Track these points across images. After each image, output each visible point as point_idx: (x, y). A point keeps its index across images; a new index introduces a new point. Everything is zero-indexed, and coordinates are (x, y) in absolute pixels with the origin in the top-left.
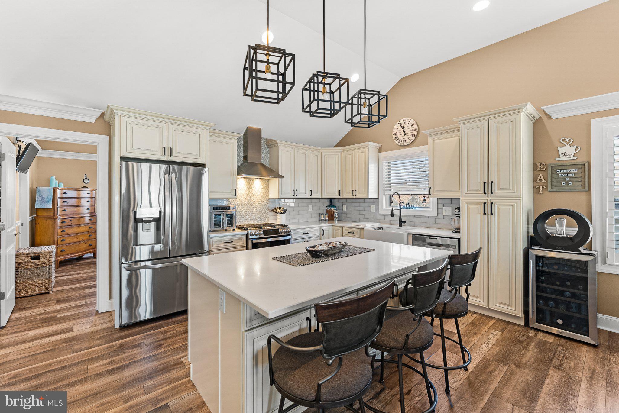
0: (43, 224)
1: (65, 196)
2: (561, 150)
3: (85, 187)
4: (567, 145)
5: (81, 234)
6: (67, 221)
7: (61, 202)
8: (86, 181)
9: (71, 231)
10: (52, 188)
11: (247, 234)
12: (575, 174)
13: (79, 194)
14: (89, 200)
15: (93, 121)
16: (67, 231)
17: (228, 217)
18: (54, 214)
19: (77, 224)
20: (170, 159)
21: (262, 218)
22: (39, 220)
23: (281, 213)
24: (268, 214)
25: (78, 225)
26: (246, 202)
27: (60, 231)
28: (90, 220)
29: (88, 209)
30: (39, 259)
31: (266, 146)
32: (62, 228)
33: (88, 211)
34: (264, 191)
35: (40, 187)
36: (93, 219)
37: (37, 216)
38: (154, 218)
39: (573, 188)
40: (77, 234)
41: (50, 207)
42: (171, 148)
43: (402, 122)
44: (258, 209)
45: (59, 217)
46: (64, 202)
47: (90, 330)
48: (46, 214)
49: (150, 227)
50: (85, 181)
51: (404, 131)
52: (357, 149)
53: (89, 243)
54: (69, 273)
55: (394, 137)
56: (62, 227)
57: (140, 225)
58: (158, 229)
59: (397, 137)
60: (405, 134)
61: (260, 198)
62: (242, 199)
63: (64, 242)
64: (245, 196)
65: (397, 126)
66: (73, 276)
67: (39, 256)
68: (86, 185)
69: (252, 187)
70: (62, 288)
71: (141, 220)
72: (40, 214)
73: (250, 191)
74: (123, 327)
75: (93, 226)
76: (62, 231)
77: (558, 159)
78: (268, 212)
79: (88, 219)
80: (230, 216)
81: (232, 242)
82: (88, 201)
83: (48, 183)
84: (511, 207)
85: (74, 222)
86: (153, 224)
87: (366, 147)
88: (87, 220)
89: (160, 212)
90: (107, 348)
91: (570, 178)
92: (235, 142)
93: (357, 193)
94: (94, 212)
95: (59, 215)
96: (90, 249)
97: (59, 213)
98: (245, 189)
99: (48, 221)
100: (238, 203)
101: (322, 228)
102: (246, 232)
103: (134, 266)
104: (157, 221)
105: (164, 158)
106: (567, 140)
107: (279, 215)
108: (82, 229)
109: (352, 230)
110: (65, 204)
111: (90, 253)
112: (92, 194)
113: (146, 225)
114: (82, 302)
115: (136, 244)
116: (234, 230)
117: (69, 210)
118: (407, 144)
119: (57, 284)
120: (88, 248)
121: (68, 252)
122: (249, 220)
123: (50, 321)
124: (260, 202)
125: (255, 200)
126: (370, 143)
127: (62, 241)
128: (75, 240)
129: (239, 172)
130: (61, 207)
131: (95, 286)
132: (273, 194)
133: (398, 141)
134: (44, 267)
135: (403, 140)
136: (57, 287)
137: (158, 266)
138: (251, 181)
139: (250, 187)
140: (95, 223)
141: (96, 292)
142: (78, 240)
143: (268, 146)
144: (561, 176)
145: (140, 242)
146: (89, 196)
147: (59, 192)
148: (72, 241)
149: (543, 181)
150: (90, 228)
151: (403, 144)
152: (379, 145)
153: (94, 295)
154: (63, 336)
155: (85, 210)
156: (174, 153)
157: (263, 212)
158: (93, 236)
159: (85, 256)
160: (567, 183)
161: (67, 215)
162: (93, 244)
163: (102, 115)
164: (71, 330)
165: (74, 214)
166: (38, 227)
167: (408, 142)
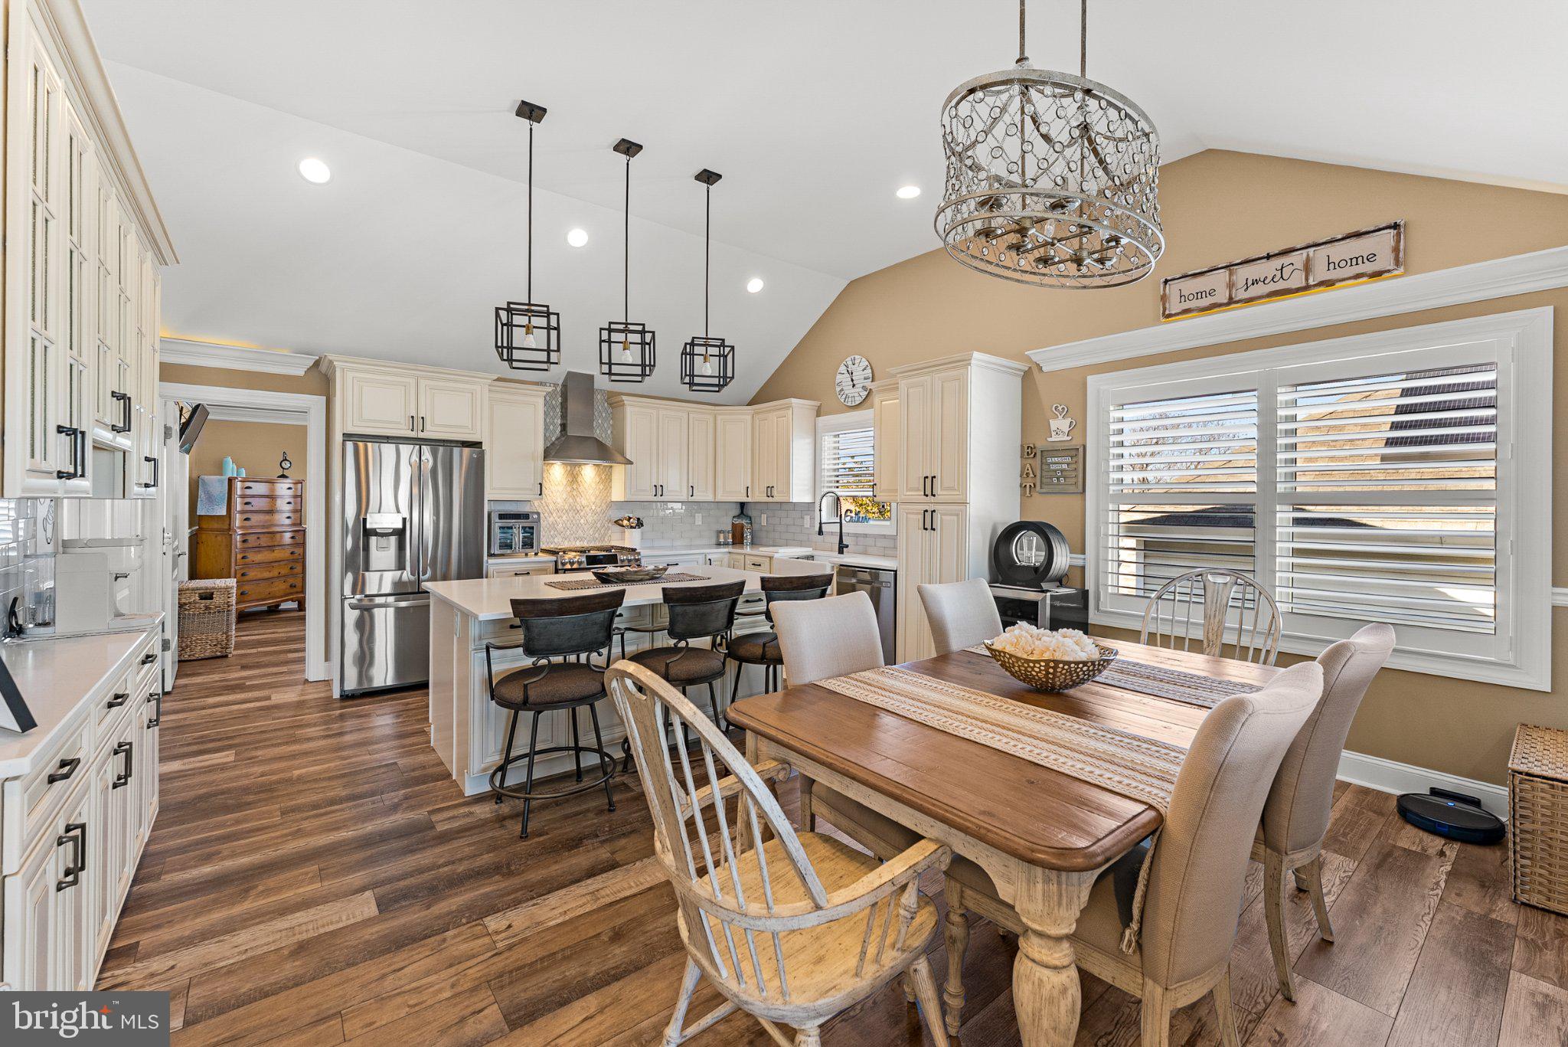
0: (211, 543)
1: (248, 492)
2: (1054, 424)
3: (283, 476)
4: (1060, 417)
5: (276, 564)
6: (251, 538)
7: (241, 503)
8: (286, 465)
9: (259, 557)
10: (225, 478)
11: (556, 562)
12: (1068, 464)
13: (273, 490)
14: (291, 500)
15: (302, 373)
16: (252, 557)
17: (525, 532)
18: (230, 525)
19: (270, 544)
20: (421, 435)
21: (597, 535)
22: (204, 536)
23: (632, 527)
24: (608, 529)
25: (271, 548)
26: (566, 507)
27: (239, 556)
28: (292, 538)
29: (289, 518)
30: (212, 598)
31: (606, 404)
32: (244, 552)
33: (288, 522)
34: (602, 487)
35: (206, 477)
36: (299, 539)
37: (201, 528)
38: (394, 529)
39: (1066, 487)
40: (269, 564)
41: (224, 512)
42: (423, 418)
43: (850, 363)
44: (590, 520)
45: (238, 530)
46: (246, 503)
47: (296, 699)
48: (215, 525)
49: (389, 544)
50: (283, 465)
51: (852, 380)
52: (774, 410)
53: (291, 581)
54: (256, 632)
55: (838, 389)
56: (244, 550)
57: (373, 540)
58: (401, 547)
59: (842, 390)
60: (854, 386)
61: (593, 500)
62: (559, 500)
63: (245, 578)
64: (564, 496)
65: (843, 369)
66: (265, 636)
67: (213, 594)
68: (286, 473)
69: (579, 479)
70: (249, 651)
71: (374, 532)
72: (205, 525)
73: (575, 486)
74: (347, 697)
75: (298, 551)
76: (243, 558)
77: (1049, 439)
78: (610, 525)
79: (288, 535)
80: (529, 530)
81: (528, 573)
82: (289, 503)
83: (219, 468)
84: (955, 518)
85: (264, 541)
86: (393, 539)
87: (788, 408)
88: (287, 538)
89: (404, 520)
90: (322, 717)
91: (1062, 471)
92: (541, 401)
93: (775, 493)
94: (301, 524)
95: (239, 528)
96: (291, 594)
97: (238, 524)
98: (565, 482)
99: (219, 538)
100: (551, 507)
101: (708, 557)
102: (554, 558)
103: (366, 602)
104: (400, 533)
105: (413, 434)
106: (1060, 408)
107: (628, 531)
108: (277, 554)
109: (757, 560)
110: (248, 508)
111: (292, 600)
112: (296, 489)
113: (383, 541)
114: (284, 669)
115: (367, 569)
116: (536, 554)
117: (256, 519)
118: (857, 403)
119: (238, 646)
120: (288, 591)
121: (254, 597)
122: (572, 539)
123: (236, 688)
124: (593, 508)
125: (584, 502)
126: (793, 400)
127: (243, 575)
128: (266, 575)
129: (549, 454)
130: (242, 512)
131: (303, 650)
132: (618, 494)
133: (844, 396)
134: (219, 612)
135: (850, 395)
136: (238, 649)
137: (403, 604)
138: (577, 468)
139: (573, 478)
140: (303, 544)
141: (304, 657)
142: (270, 575)
143: (610, 404)
144: (1053, 467)
145: (373, 565)
146: (290, 492)
147: (239, 485)
148: (260, 575)
149: (1032, 475)
150: (292, 553)
151: (849, 404)
152: (817, 403)
153: (302, 660)
154: (258, 704)
155: (283, 519)
156: (428, 426)
157: (599, 525)
158: (299, 569)
159: (283, 606)
160: (1058, 479)
161: (251, 527)
162: (299, 584)
163: (317, 364)
164: (269, 698)
165: (263, 527)
166: (202, 548)
167: (858, 400)
